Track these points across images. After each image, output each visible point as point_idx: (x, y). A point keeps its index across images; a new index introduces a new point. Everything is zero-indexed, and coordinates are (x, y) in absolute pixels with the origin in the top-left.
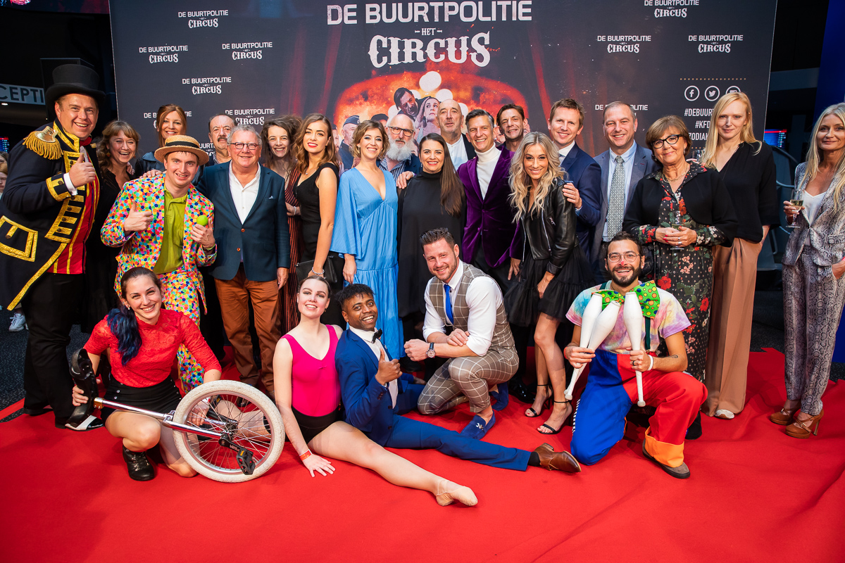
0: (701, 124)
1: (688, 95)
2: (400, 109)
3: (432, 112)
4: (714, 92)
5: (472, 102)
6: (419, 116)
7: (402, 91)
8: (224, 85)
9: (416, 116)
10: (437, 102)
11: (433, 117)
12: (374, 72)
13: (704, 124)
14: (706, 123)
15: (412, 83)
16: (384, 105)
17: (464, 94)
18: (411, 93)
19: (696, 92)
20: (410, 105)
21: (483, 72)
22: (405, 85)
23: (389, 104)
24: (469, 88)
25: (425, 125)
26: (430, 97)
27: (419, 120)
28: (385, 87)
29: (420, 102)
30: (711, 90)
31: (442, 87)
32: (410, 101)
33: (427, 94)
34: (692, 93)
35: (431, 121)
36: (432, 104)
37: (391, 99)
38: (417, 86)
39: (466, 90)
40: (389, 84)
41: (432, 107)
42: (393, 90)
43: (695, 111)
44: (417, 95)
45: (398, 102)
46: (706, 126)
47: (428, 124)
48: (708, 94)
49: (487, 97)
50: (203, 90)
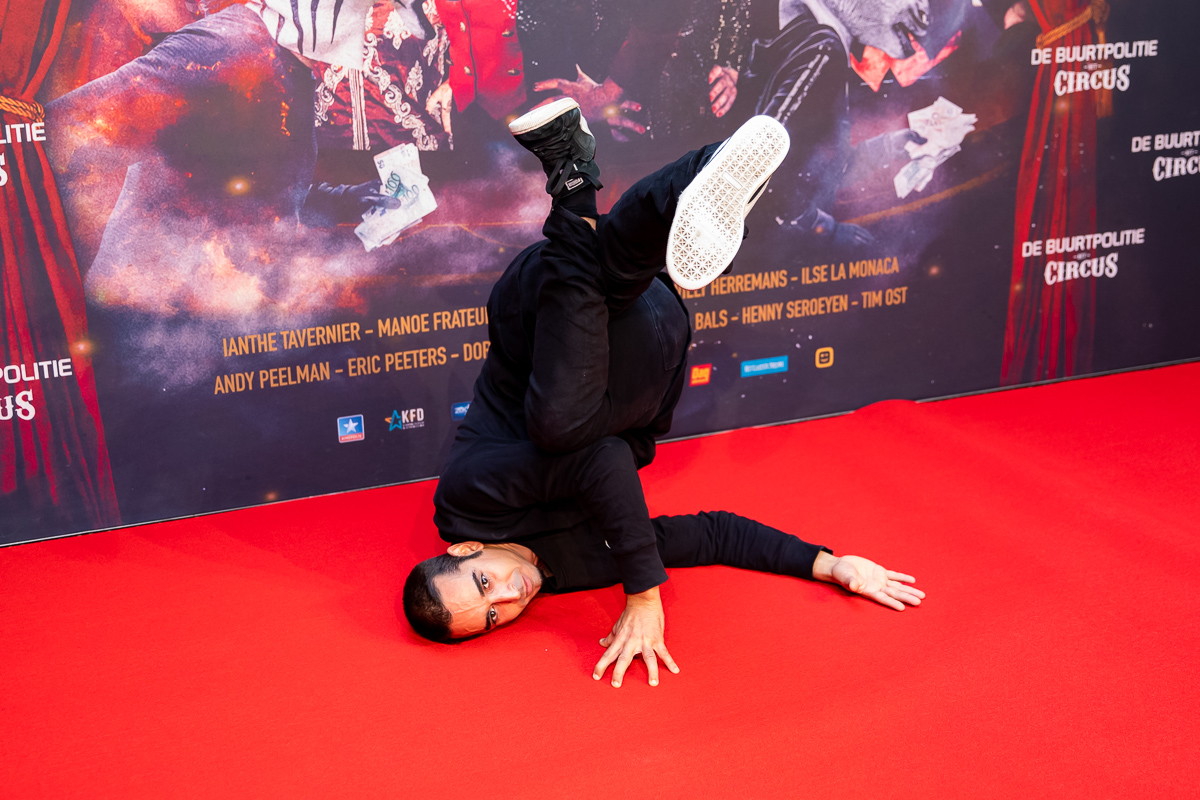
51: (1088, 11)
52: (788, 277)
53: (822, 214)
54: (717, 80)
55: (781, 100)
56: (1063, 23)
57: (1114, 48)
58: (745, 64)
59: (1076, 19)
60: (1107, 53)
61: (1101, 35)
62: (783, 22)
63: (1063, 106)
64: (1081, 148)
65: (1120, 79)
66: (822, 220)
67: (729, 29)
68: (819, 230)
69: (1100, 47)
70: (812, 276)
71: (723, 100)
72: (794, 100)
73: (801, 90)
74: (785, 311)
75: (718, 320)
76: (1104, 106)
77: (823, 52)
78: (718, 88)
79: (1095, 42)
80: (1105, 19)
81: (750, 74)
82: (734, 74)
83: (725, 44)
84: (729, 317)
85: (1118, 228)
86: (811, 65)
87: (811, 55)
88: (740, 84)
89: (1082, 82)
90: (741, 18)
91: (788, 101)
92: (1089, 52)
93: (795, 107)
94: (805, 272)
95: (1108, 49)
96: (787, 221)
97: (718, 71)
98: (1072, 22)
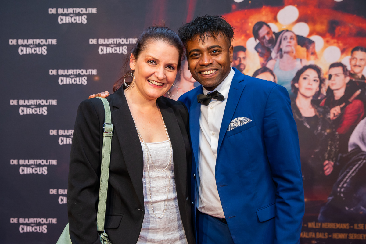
2: (258, 41)
3: (289, 44)
5: (328, 35)
6: (276, 48)
7: (260, 25)
8: (90, 16)
9: (273, 47)
10: (293, 35)
11: (288, 49)
12: (234, 7)
15: (270, 17)
16: (243, 37)
17: (319, 27)
18: (268, 26)
20: (267, 38)
21: (338, 7)
22: (264, 19)
23: (248, 37)
24: (325, 22)
25: (281, 57)
26: (287, 31)
27: (276, 51)
28: (245, 20)
29: (277, 35)
31: (299, 20)
32: (268, 34)
33: (284, 28)
35: (288, 53)
36: (289, 37)
37: (250, 31)
38: (275, 20)
39: (322, 23)
40: (248, 17)
41: (289, 40)
42: (252, 23)
44: (275, 28)
45: (256, 35)
47: (285, 56)
49: (342, 29)
50: (69, 20)
52: (350, 226)
53: (362, 208)
54: (327, 164)
55: (348, 172)
58: (336, 161)
62: (350, 149)
66: (362, 210)
67: (331, 150)
68: (361, 213)
70: (358, 227)
71: (328, 170)
72: (353, 172)
73: (355, 170)
74: (348, 236)
75: (324, 236)
77: (364, 159)
78: (327, 167)
81: (338, 164)
82: (332, 163)
83: (329, 155)
84: (328, 235)
86: (359, 162)
87: (360, 160)
88: (334, 166)
90: (335, 147)
91: (350, 173)
93: (353, 174)
94: (356, 226)
96: (350, 209)
97: (327, 162)
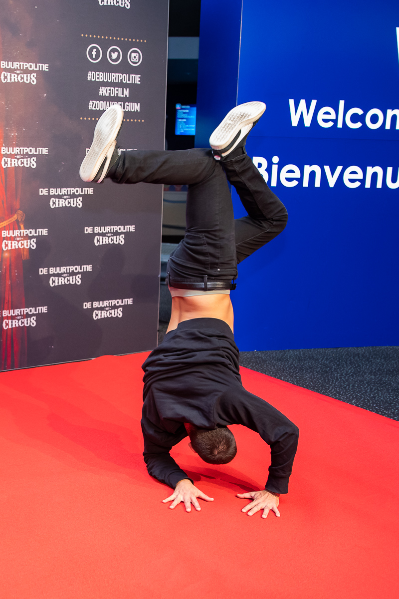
0: (105, 91)
1: (91, 56)
4: (116, 54)
13: (108, 92)
14: (110, 90)
19: (98, 51)
30: (114, 51)
34: (94, 53)
43: (98, 75)
46: (110, 93)
48: (110, 56)
51: (15, 216)
56: (4, 221)
57: (28, 232)
59: (10, 219)
60: (25, 233)
61: (22, 226)
63: (6, 255)
64: (16, 273)
65: (33, 244)
69: (22, 231)
76: (25, 255)
79: (20, 229)
80: (23, 220)
85: (35, 306)
89: (15, 245)
92: (17, 233)
95: (25, 232)
98: (8, 220)
